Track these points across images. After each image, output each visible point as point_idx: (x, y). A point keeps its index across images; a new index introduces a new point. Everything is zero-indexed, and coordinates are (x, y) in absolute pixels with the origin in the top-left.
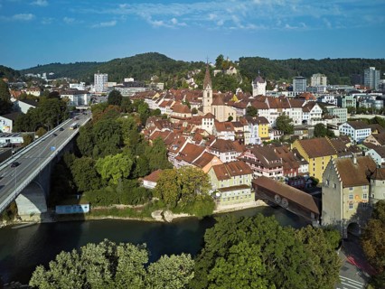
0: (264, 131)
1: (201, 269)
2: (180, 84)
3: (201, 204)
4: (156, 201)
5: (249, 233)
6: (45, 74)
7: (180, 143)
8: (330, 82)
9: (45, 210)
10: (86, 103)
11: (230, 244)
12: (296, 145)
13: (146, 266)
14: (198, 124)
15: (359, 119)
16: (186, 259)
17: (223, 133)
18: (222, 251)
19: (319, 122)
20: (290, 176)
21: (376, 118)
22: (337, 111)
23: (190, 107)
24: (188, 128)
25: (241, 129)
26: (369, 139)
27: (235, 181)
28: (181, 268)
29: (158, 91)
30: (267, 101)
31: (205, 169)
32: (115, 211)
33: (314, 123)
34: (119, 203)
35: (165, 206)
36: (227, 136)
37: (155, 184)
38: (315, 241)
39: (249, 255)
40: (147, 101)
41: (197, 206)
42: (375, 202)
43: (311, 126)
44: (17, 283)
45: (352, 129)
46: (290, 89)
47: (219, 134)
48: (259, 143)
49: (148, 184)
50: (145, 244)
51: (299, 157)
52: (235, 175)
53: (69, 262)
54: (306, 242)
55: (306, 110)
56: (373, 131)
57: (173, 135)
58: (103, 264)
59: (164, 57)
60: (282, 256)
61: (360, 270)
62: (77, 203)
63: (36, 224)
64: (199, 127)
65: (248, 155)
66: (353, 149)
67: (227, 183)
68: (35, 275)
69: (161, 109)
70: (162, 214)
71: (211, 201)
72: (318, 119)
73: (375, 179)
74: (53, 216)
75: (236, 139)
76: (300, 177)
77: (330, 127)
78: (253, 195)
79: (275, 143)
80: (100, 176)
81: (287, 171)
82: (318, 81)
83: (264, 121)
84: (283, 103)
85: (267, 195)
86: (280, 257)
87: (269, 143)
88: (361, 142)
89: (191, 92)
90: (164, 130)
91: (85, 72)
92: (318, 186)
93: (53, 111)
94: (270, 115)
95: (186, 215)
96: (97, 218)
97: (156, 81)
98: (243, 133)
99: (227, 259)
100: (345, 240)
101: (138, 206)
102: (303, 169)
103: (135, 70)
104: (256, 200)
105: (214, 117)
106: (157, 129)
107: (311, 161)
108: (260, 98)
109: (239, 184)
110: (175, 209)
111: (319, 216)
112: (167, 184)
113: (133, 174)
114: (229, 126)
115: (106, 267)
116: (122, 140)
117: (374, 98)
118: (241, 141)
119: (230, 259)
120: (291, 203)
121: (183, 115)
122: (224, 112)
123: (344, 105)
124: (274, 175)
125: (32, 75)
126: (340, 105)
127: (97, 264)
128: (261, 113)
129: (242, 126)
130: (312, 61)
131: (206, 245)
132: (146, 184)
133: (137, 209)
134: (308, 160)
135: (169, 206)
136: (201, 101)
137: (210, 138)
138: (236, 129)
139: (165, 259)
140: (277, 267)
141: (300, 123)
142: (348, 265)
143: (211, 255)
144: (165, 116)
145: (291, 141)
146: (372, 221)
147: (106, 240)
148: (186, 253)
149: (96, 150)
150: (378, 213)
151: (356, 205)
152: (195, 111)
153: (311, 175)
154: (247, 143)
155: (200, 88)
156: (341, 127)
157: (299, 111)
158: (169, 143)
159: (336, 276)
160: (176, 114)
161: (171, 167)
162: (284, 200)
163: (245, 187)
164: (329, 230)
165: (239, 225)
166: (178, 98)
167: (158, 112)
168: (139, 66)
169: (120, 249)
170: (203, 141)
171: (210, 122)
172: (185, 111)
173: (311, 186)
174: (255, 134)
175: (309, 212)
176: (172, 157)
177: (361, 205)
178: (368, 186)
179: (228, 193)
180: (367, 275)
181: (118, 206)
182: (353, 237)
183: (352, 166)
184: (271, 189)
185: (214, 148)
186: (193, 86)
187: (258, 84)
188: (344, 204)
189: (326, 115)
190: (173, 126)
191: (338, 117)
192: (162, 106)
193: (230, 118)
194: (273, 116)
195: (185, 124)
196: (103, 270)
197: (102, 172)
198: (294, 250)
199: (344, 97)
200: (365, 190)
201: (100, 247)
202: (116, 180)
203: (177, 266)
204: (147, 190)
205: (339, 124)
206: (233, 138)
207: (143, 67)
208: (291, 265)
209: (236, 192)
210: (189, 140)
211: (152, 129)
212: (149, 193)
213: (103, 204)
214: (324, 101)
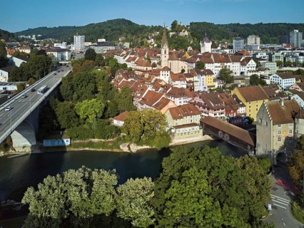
0: (210, 81)
1: (160, 189)
2: (142, 43)
3: (160, 138)
4: (124, 136)
5: (198, 161)
6: (34, 36)
7: (143, 90)
8: (263, 42)
9: (35, 143)
10: (67, 59)
11: (182, 170)
12: (235, 92)
13: (115, 187)
14: (157, 75)
15: (286, 71)
16: (148, 182)
17: (177, 82)
18: (176, 175)
19: (254, 73)
20: (231, 116)
21: (299, 70)
22: (268, 65)
23: (150, 62)
24: (149, 79)
25: (191, 79)
26: (294, 86)
27: (187, 120)
28: (144, 188)
29: (124, 49)
30: (212, 57)
31: (163, 111)
32: (91, 144)
33: (250, 74)
34: (94, 138)
35: (131, 140)
36: (180, 84)
37: (123, 123)
38: (251, 167)
39: (198, 178)
40: (116, 57)
41: (156, 140)
42: (299, 136)
43: (247, 77)
44: (12, 201)
45: (280, 78)
46: (231, 47)
47: (173, 83)
48: (206, 90)
49: (117, 123)
50: (114, 170)
51: (238, 101)
52: (186, 115)
53: (54, 184)
54: (244, 167)
55: (243, 64)
56: (297, 80)
57: (137, 84)
58: (82, 186)
59: (130, 23)
60: (224, 179)
61: (287, 190)
62: (61, 138)
63: (27, 154)
64: (158, 78)
65: (198, 100)
66: (281, 95)
67: (180, 122)
68: (26, 194)
69: (127, 63)
70: (129, 146)
71: (167, 136)
72: (253, 71)
73: (299, 118)
74: (41, 148)
75: (187, 87)
76: (238, 117)
77: (263, 77)
78: (201, 131)
79: (219, 90)
80: (78, 116)
81: (228, 112)
82: (253, 41)
83: (210, 73)
84: (225, 59)
85: (213, 131)
86: (222, 179)
87: (214, 90)
88: (288, 89)
89: (152, 50)
90: (129, 80)
91: (66, 34)
92: (253, 124)
93: (41, 65)
94: (215, 68)
95: (148, 147)
96: (76, 150)
97: (123, 41)
98: (193, 82)
99: (180, 181)
100: (275, 166)
101: (109, 140)
102: (241, 110)
103: (107, 33)
104: (203, 135)
105: (170, 69)
106: (124, 79)
107: (247, 104)
108: (207, 55)
109: (190, 122)
110: (139, 143)
111: (254, 148)
112: (133, 123)
113: (105, 115)
114: (182, 77)
115: (83, 188)
116: (96, 88)
117: (298, 54)
118: (192, 89)
119: (183, 181)
120: (232, 138)
121: (145, 68)
122: (178, 66)
123: (274, 59)
124: (218, 115)
125: (24, 36)
126: (270, 60)
127: (76, 186)
128: (208, 66)
129: (193, 77)
130: (248, 25)
131: (164, 171)
132: (115, 122)
133: (108, 142)
134: (245, 103)
135: (134, 139)
136: (159, 57)
137: (166, 87)
138: (188, 79)
139: (130, 182)
140: (220, 187)
141: (238, 74)
142: (277, 186)
143: (168, 178)
144: (131, 69)
145: (232, 88)
146: (296, 151)
147: (83, 166)
148: (148, 177)
149: (75, 96)
150: (301, 145)
151: (283, 139)
152: (154, 65)
153: (248, 115)
154: (196, 90)
155: (159, 46)
156: (271, 77)
157: (238, 64)
158: (134, 90)
159: (268, 195)
160: (139, 68)
161: (136, 109)
162: (226, 135)
163: (195, 124)
164: (262, 159)
165: (190, 154)
166: (141, 55)
167: (125, 65)
168: (109, 30)
169: (95, 174)
170: (161, 89)
171: (166, 74)
172: (147, 65)
173: (248, 124)
174: (203, 83)
175: (246, 145)
176: (136, 102)
177: (288, 139)
178: (293, 124)
179: (183, 129)
180: (292, 194)
181: (93, 140)
182: (281, 164)
183: (280, 108)
184: (216, 126)
185: (169, 94)
186: (153, 45)
187: (205, 43)
188: (274, 138)
189: (259, 68)
190: (137, 77)
191: (269, 69)
192: (128, 61)
193: (183, 71)
194: (217, 69)
195: (147, 76)
196: (81, 191)
197: (81, 113)
198: (234, 174)
199: (274, 54)
200: (291, 126)
201: (79, 172)
202: (91, 119)
203: (140, 187)
204: (116, 127)
205: (270, 75)
206: (185, 86)
207: (113, 30)
208: (231, 186)
209: (188, 129)
210: (150, 88)
211: (120, 79)
212: (118, 130)
213: (81, 138)
214: (258, 56)
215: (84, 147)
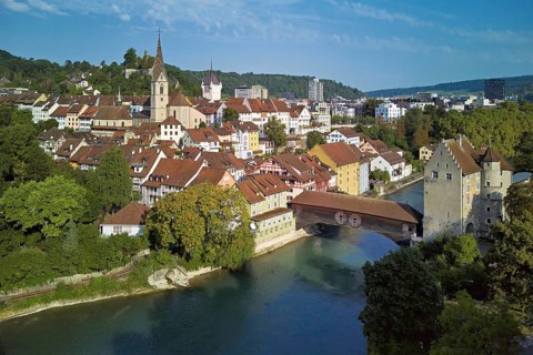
17: (203, 144)
25: (227, 138)
26: (365, 147)
27: (270, 203)
30: (246, 103)
33: (304, 132)
36: (209, 148)
43: (302, 136)
45: (343, 137)
52: (268, 194)
55: (294, 116)
56: (361, 140)
67: (260, 208)
69: (57, 120)
78: (294, 222)
81: (318, 185)
82: (259, 93)
84: (268, 105)
94: (252, 121)
95: (208, 269)
98: (230, 144)
101: (114, 271)
104: (297, 229)
105: (177, 123)
109: (272, 208)
111: (416, 227)
114: (210, 134)
128: (244, 118)
130: (233, 75)
133: (114, 277)
134: (336, 170)
138: (222, 139)
141: (288, 133)
151: (471, 198)
157: (286, 116)
163: (279, 211)
171: (174, 130)
172: (123, 116)
174: (245, 146)
177: (476, 198)
178: (479, 173)
179: (267, 221)
184: (328, 205)
193: (202, 125)
200: (477, 176)
209: (276, 219)
215: (47, 301)
